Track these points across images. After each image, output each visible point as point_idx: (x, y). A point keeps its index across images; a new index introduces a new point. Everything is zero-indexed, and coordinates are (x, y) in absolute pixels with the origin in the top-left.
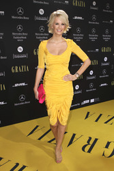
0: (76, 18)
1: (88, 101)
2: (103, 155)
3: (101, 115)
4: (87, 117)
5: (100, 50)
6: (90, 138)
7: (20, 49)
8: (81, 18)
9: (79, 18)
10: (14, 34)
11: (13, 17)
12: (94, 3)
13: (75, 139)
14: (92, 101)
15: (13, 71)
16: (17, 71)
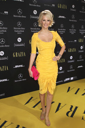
0: (60, 17)
1: (69, 79)
2: (83, 119)
3: (79, 89)
4: (68, 91)
5: (77, 41)
6: (72, 107)
7: (19, 40)
8: (64, 17)
9: (62, 17)
10: (15, 28)
11: (14, 16)
12: (73, 6)
13: (60, 107)
14: (72, 78)
15: (14, 56)
16: (17, 56)
